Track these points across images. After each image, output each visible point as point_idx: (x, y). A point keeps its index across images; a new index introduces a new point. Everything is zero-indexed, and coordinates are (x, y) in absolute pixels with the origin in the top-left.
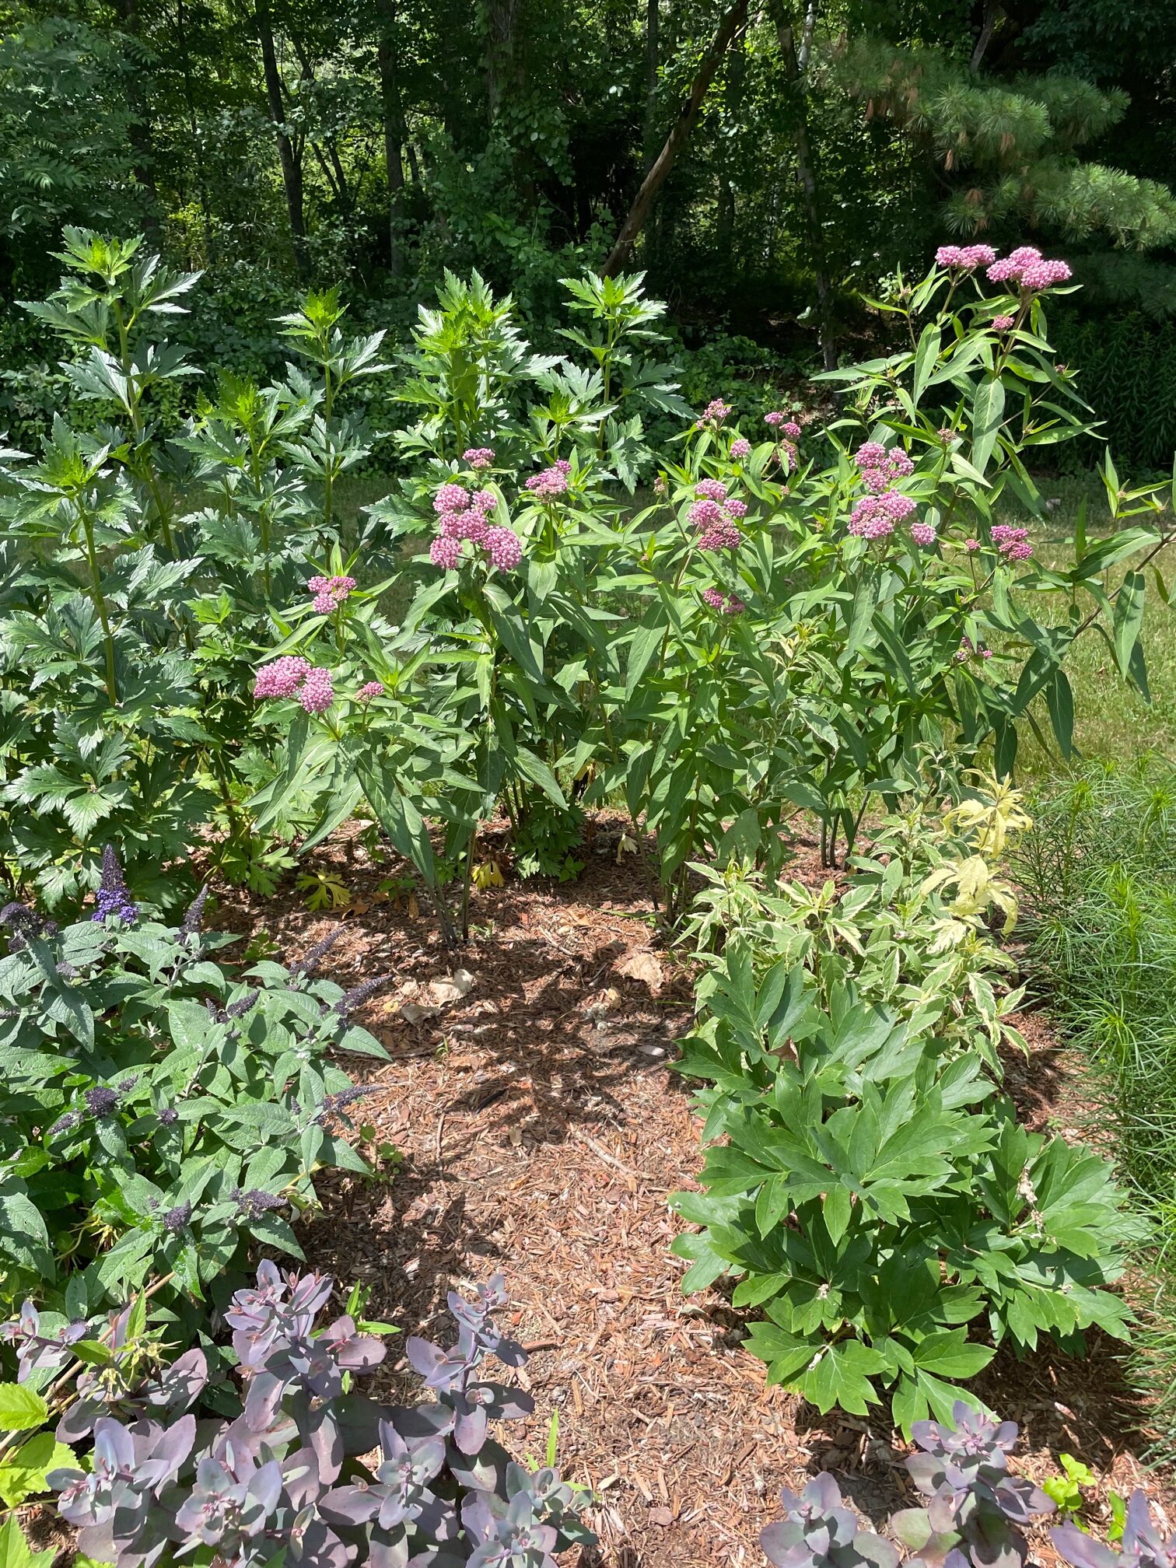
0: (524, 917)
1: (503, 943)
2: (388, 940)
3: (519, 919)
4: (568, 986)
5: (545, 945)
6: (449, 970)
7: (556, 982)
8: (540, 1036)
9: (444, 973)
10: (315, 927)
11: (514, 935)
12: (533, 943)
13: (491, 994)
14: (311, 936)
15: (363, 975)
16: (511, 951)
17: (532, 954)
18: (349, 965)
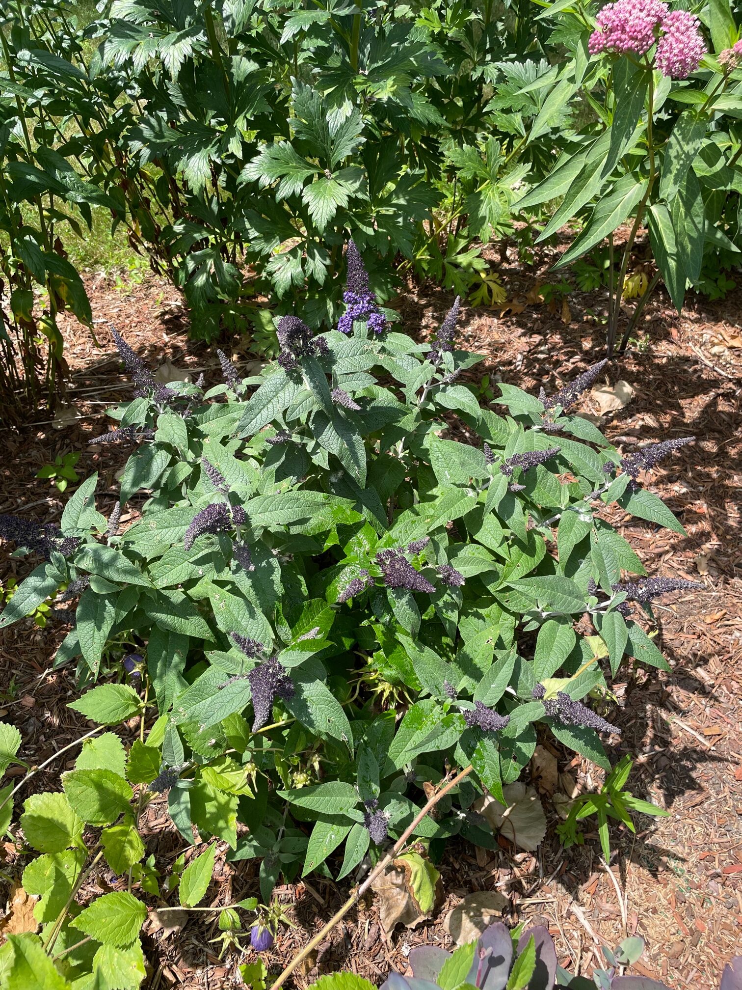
0: (674, 331)
1: (655, 357)
2: (544, 342)
3: (669, 334)
4: (727, 409)
5: (696, 362)
6: (607, 379)
7: (714, 403)
8: (707, 459)
9: (604, 382)
10: (476, 322)
11: (664, 350)
12: (686, 360)
13: (650, 408)
14: (474, 331)
15: (526, 374)
16: (664, 366)
17: (685, 371)
18: (510, 363)
